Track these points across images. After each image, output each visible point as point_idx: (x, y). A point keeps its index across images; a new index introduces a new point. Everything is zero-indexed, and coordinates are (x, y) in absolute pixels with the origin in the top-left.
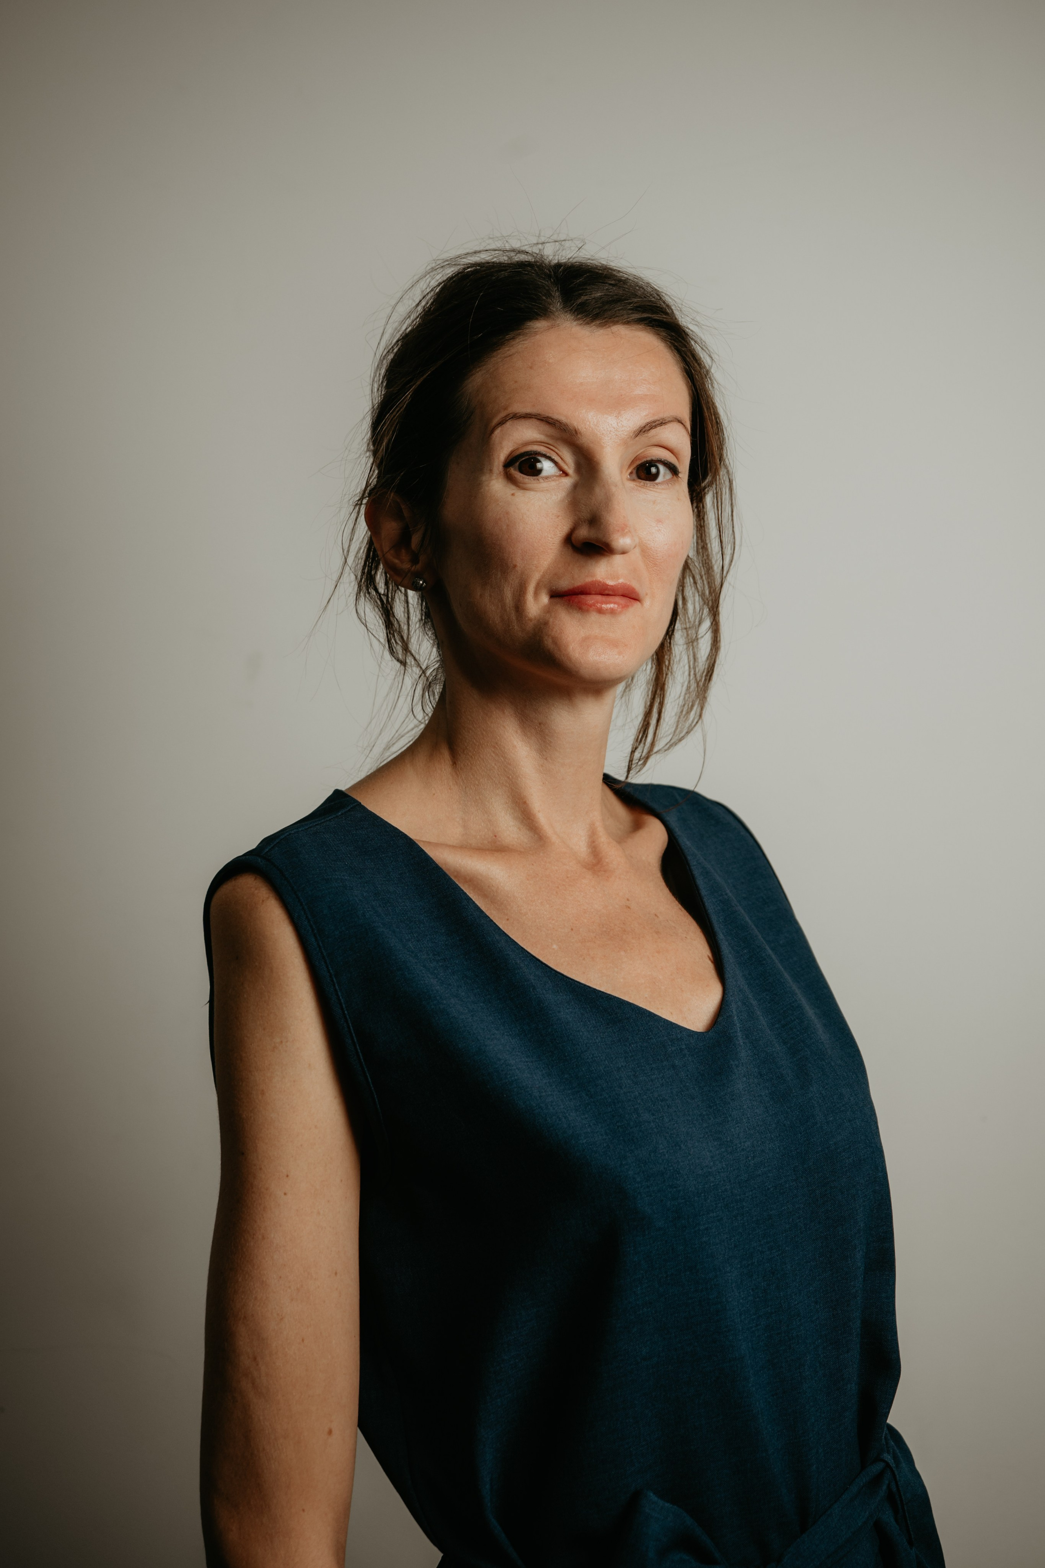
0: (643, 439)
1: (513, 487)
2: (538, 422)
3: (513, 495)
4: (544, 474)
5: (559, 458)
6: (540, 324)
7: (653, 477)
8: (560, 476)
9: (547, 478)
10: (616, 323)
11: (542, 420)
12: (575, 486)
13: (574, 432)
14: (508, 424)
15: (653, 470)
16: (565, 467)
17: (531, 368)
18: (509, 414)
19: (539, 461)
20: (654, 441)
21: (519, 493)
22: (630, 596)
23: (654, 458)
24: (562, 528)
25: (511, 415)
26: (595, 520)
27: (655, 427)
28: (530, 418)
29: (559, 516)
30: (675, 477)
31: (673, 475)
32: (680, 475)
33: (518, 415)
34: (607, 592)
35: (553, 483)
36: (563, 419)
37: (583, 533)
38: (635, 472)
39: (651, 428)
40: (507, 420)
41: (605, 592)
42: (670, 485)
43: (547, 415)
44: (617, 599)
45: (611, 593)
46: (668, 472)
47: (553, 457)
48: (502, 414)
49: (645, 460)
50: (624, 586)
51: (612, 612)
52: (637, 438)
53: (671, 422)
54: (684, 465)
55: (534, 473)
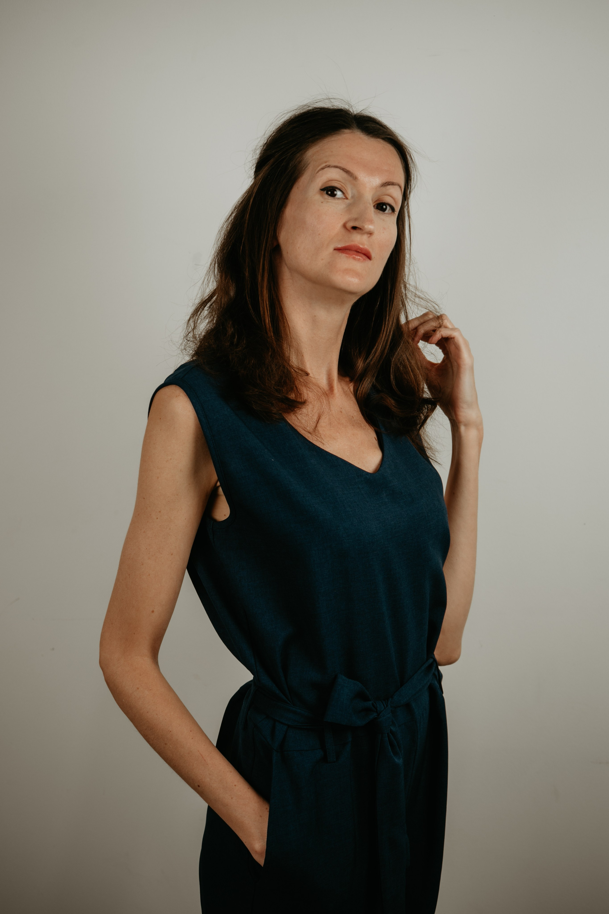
0: (384, 189)
2: (339, 170)
4: (337, 196)
5: (345, 191)
6: (347, 131)
7: (384, 210)
8: (344, 199)
9: (338, 199)
11: (342, 169)
13: (355, 178)
14: (326, 169)
15: (384, 207)
16: (347, 195)
17: (340, 147)
19: (336, 191)
20: (388, 192)
21: (325, 202)
22: (368, 256)
23: (386, 202)
24: (342, 220)
25: (328, 166)
27: (389, 185)
28: (337, 168)
30: (393, 213)
31: (392, 211)
32: (395, 212)
33: (331, 166)
35: (341, 201)
36: (352, 170)
37: (353, 223)
38: (376, 206)
39: (387, 185)
40: (326, 168)
41: (357, 251)
42: (390, 216)
43: (344, 168)
44: (363, 256)
46: (390, 209)
47: (343, 191)
48: (324, 165)
49: (382, 202)
50: (366, 250)
52: (381, 188)
53: (396, 185)
54: (397, 209)
55: (333, 195)
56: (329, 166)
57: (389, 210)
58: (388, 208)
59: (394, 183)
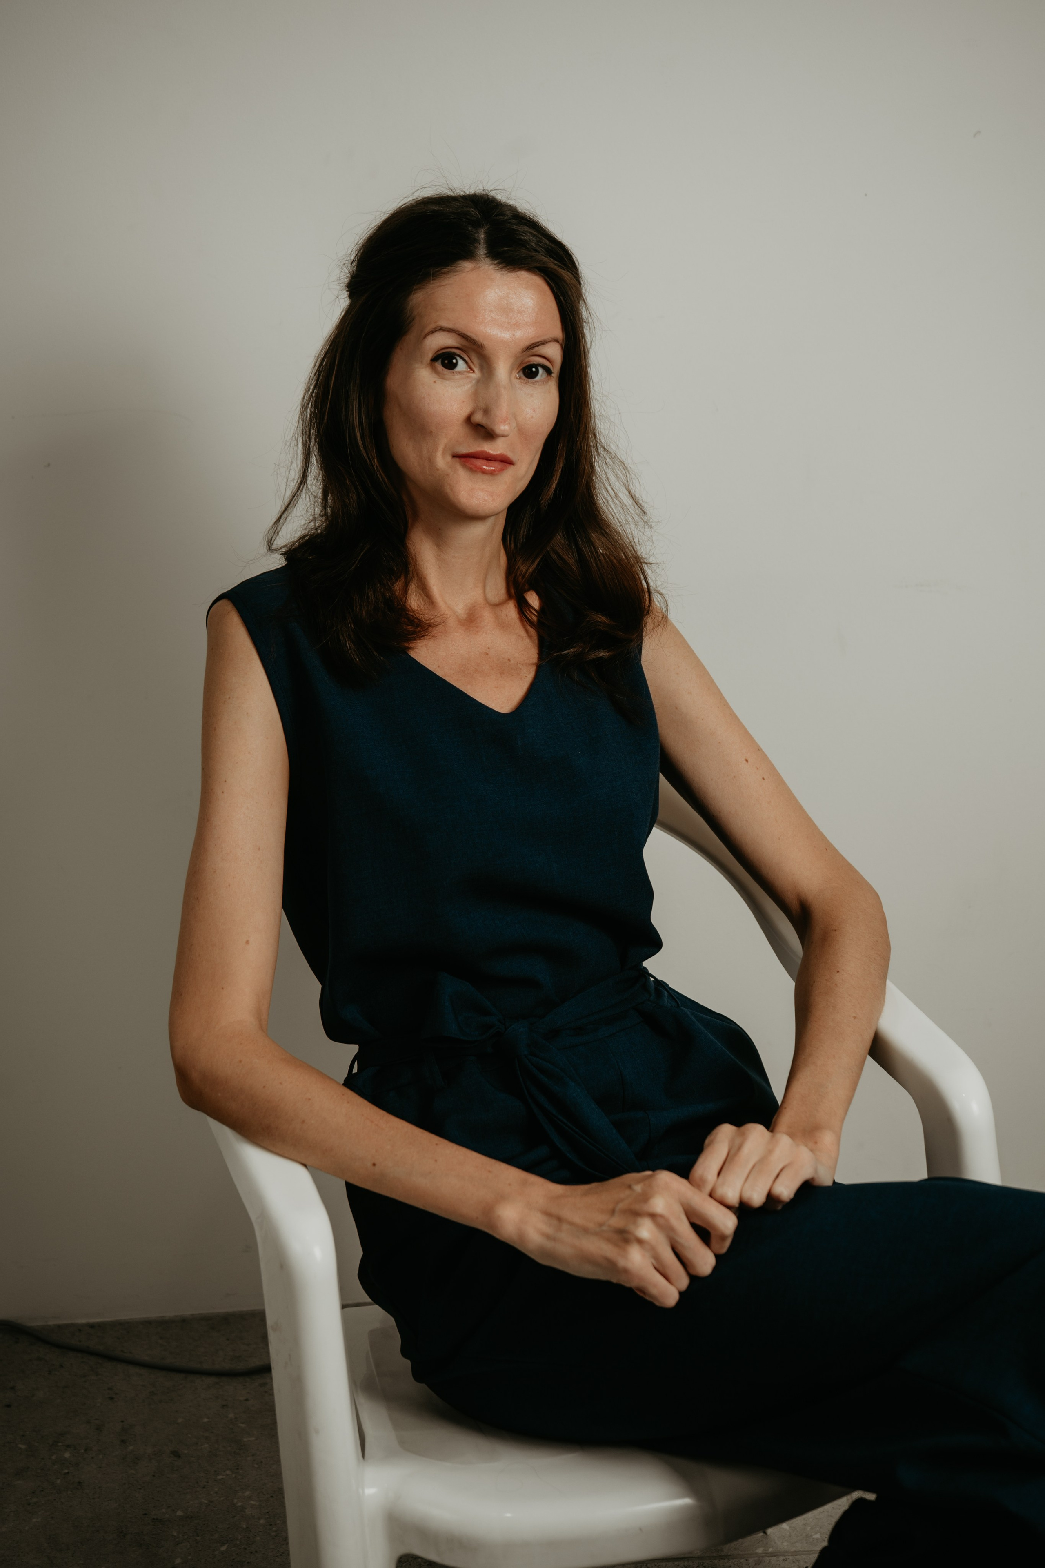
0: (528, 353)
1: (436, 376)
2: (456, 336)
3: (435, 382)
4: (458, 368)
5: (468, 359)
6: (467, 265)
7: (533, 376)
8: (469, 372)
9: (460, 373)
10: (521, 269)
11: (459, 335)
12: (478, 381)
13: (480, 346)
14: (436, 333)
15: (534, 369)
16: (472, 366)
17: (456, 297)
18: (438, 327)
19: (456, 360)
20: (538, 353)
21: (439, 381)
23: (535, 363)
24: (466, 411)
25: (439, 328)
26: (486, 411)
27: (538, 346)
28: (451, 332)
29: (464, 402)
30: (549, 377)
31: (548, 375)
32: (553, 375)
33: (444, 328)
34: (490, 459)
35: (462, 377)
36: (474, 337)
37: (478, 418)
38: (520, 373)
39: (535, 347)
40: (436, 331)
41: (488, 458)
42: (545, 383)
43: (463, 332)
44: (497, 464)
45: (492, 459)
46: (545, 372)
47: (465, 358)
48: (432, 326)
49: (529, 363)
50: (501, 455)
51: (492, 473)
52: (524, 353)
53: (550, 341)
54: (556, 369)
55: (451, 366)
56: (442, 329)
57: (542, 373)
58: (541, 370)
59: (545, 341)
